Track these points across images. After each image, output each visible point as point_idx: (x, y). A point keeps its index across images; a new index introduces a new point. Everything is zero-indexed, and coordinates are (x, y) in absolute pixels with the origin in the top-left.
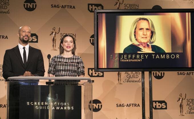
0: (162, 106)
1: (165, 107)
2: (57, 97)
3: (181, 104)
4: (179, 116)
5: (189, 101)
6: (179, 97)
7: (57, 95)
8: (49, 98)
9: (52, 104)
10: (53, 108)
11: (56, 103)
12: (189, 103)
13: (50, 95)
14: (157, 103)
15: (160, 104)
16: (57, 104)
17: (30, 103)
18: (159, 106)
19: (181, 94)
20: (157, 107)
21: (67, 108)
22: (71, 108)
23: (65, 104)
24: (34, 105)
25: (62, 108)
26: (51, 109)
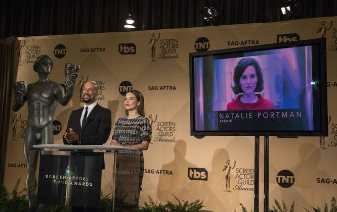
0: (201, 176)
1: (205, 177)
2: (76, 170)
3: (227, 176)
4: (225, 191)
5: (239, 171)
6: (225, 164)
7: (76, 167)
8: (68, 171)
9: (70, 178)
10: (71, 183)
12: (239, 174)
13: (69, 167)
14: (195, 171)
15: (198, 173)
16: (75, 178)
17: (48, 177)
18: (197, 175)
19: (229, 161)
20: (195, 176)
22: (89, 184)
23: (84, 179)
24: (52, 179)
25: (80, 184)
26: (69, 184)
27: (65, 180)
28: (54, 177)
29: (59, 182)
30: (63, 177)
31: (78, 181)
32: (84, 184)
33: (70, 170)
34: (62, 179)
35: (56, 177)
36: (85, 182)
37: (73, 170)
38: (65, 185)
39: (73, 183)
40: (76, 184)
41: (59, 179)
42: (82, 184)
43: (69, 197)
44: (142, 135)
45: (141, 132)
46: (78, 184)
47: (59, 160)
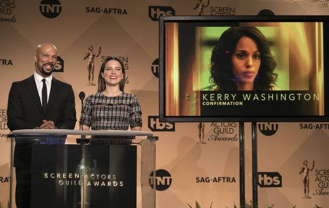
2: (95, 165)
5: (319, 173)
6: (302, 166)
7: (95, 161)
8: (82, 167)
9: (86, 176)
10: (89, 184)
11: (93, 175)
12: (319, 176)
13: (83, 161)
14: (265, 176)
16: (96, 177)
17: (49, 175)
18: (269, 181)
21: (112, 184)
22: (119, 184)
23: (109, 177)
24: (56, 179)
25: (103, 184)
26: (85, 185)
27: (78, 179)
28: (58, 175)
29: (67, 183)
30: (73, 176)
31: (101, 180)
32: (109, 184)
33: (86, 165)
34: (73, 179)
35: (62, 176)
36: (112, 181)
37: (90, 164)
38: (79, 188)
39: (92, 184)
40: (96, 184)
41: (68, 179)
42: (106, 184)
43: (86, 203)
44: (134, 118)
45: (131, 115)
46: (100, 184)
47: (66, 151)
